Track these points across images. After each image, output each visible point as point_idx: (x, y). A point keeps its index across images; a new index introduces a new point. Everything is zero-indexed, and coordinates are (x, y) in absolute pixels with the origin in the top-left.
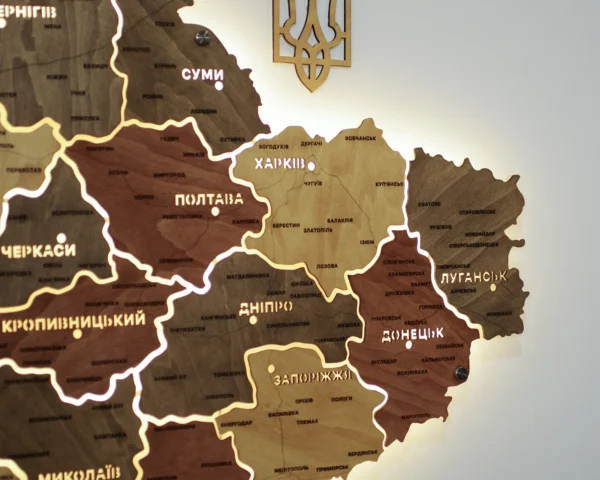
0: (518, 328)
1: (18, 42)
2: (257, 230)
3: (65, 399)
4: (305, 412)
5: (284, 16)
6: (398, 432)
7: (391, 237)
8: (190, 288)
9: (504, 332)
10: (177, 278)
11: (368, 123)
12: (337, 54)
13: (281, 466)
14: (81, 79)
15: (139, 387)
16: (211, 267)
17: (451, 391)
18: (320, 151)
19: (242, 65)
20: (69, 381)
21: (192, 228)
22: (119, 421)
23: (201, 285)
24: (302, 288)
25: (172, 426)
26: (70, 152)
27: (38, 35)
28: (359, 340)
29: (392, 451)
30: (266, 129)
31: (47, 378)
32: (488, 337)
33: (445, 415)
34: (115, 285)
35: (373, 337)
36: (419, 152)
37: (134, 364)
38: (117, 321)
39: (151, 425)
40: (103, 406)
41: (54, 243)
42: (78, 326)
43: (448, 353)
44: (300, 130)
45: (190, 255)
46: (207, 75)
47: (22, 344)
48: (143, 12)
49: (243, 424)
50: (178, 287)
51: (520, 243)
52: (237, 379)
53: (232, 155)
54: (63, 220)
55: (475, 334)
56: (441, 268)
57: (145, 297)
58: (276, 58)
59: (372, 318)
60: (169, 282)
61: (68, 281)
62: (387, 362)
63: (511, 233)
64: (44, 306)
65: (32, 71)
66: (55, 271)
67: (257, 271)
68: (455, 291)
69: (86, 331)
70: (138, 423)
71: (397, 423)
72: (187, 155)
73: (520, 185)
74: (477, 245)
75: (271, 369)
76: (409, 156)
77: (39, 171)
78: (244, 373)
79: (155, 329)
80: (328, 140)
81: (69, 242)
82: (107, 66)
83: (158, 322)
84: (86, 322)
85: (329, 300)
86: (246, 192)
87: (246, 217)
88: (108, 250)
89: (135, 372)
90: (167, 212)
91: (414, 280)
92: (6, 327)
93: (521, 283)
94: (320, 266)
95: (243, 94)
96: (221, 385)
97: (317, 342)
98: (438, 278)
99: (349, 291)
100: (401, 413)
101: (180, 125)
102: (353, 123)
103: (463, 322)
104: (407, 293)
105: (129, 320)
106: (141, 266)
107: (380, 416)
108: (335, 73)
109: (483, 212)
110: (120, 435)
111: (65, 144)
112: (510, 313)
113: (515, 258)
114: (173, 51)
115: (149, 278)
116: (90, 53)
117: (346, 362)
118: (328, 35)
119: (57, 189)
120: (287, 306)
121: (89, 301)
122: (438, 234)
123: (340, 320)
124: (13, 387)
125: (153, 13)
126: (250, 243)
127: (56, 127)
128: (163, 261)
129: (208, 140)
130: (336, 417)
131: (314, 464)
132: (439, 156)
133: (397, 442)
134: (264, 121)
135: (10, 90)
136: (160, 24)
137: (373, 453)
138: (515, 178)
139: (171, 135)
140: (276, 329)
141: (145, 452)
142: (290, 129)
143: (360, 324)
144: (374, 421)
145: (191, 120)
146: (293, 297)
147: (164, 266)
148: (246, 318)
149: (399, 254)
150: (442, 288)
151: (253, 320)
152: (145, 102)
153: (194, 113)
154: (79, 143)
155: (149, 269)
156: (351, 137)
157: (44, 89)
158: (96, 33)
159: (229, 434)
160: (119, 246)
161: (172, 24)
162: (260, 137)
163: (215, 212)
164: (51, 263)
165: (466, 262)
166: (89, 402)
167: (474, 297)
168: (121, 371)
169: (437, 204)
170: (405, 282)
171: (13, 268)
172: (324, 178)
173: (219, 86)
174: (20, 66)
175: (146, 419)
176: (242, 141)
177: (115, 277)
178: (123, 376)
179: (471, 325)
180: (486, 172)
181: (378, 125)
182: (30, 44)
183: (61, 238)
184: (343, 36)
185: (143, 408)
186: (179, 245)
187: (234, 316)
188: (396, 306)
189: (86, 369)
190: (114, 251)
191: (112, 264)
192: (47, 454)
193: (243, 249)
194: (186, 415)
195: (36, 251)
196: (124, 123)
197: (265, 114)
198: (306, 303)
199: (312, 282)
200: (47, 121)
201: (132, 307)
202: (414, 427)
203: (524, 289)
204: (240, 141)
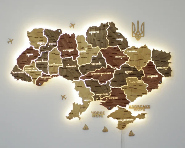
0: (170, 76)
1: (94, 36)
2: (128, 61)
3: (100, 84)
4: (135, 87)
5: (134, 30)
6: (150, 90)
7: (149, 62)
8: (118, 69)
9: (168, 76)
10: (116, 68)
11: (145, 45)
12: (142, 35)
13: (131, 94)
14: (102, 41)
15: (110, 83)
16: (121, 66)
17: (159, 85)
18: (137, 49)
19: (125, 38)
20: (101, 81)
21: (118, 61)
22: (107, 87)
23: (119, 69)
24: (134, 69)
25: (115, 88)
26: (101, 51)
27: (96, 35)
28: (144, 77)
29: (149, 93)
30: (129, 47)
31: (97, 81)
32: (165, 77)
33: (158, 88)
34: (107, 69)
35: (146, 76)
36: (153, 49)
37: (110, 79)
38: (107, 73)
39: (112, 88)
40: (105, 85)
41: (98, 63)
42: (102, 74)
43: (158, 79)
44: (134, 47)
45: (118, 64)
46: (120, 39)
47: (94, 76)
48: (111, 31)
49: (126, 88)
50: (116, 69)
51: (171, 63)
52: (125, 82)
53: (124, 50)
54: (100, 60)
55: (163, 76)
56: (157, 67)
57: (111, 70)
58: (132, 36)
59: (145, 74)
60: (115, 68)
61: (100, 68)
62: (148, 80)
63: (169, 61)
64: (97, 71)
65: (95, 40)
66: (99, 67)
67: (128, 67)
68: (159, 70)
69: (103, 75)
70: (110, 88)
71: (150, 89)
72: (117, 51)
73: (170, 54)
74: (163, 63)
75: (130, 81)
76: (152, 50)
77: (97, 53)
78: (126, 81)
79: (112, 75)
80: (139, 48)
81: (100, 63)
82: (106, 39)
83: (113, 74)
84: (103, 73)
85: (139, 71)
86: (126, 56)
87: (126, 59)
88: (106, 64)
89: (110, 80)
90: (114, 58)
91: (152, 68)
92: (92, 74)
93: (171, 69)
94: (137, 66)
95: (126, 42)
96: (122, 83)
97: (137, 77)
98: (157, 68)
99: (142, 70)
100: (150, 88)
101: (116, 46)
102: (143, 45)
103: (161, 75)
104: (151, 70)
105: (109, 73)
106: (110, 66)
107: (147, 88)
108: (142, 38)
109: (164, 58)
110: (108, 89)
111: (100, 50)
112: (169, 73)
113: (170, 65)
114: (115, 36)
115: (112, 68)
116: (103, 37)
117: (142, 80)
118: (141, 32)
119: (99, 56)
120: (132, 72)
121: (103, 71)
122: (156, 61)
123: (140, 74)
124: (93, 82)
125: (112, 31)
126: (127, 63)
127: (99, 47)
128: (114, 65)
129: (120, 48)
130: (139, 88)
131: (136, 94)
132: (157, 50)
133: (150, 92)
134: (129, 45)
135: (92, 43)
136: (113, 33)
137: (146, 93)
138: (170, 53)
139: (115, 48)
140: (130, 75)
141: (111, 92)
142: (133, 47)
143: (144, 75)
144: (146, 89)
145: (118, 46)
146: (133, 70)
147: (114, 66)
148: (126, 73)
149: (150, 64)
150: (157, 69)
151: (127, 74)
152: (111, 43)
153: (118, 45)
154: (102, 49)
155: (112, 66)
156: (142, 47)
157: (97, 42)
158: (104, 34)
159: (124, 90)
160: (107, 63)
161: (115, 33)
162: (128, 48)
163: (121, 58)
164: (98, 66)
165: (161, 66)
166: (103, 84)
167: (163, 71)
168: (108, 80)
169: (156, 57)
170: (151, 69)
171: (93, 66)
172: (138, 53)
173: (122, 41)
174: (94, 39)
175: (111, 87)
176: (126, 48)
177: (107, 67)
178: (108, 81)
179: (162, 75)
180: (165, 52)
181: (147, 45)
182: (95, 36)
183: (99, 62)
184: (143, 32)
185: (111, 85)
186: (116, 63)
187: (124, 73)
188: (149, 72)
189: (103, 80)
190: (107, 64)
191: (106, 66)
192: (97, 91)
193: (126, 64)
194: (117, 87)
195: (96, 64)
196: (108, 47)
197: (129, 44)
198: (135, 71)
199: (136, 68)
200: (97, 46)
201: (109, 72)
202: (153, 90)
203: (171, 70)
204: (125, 48)
